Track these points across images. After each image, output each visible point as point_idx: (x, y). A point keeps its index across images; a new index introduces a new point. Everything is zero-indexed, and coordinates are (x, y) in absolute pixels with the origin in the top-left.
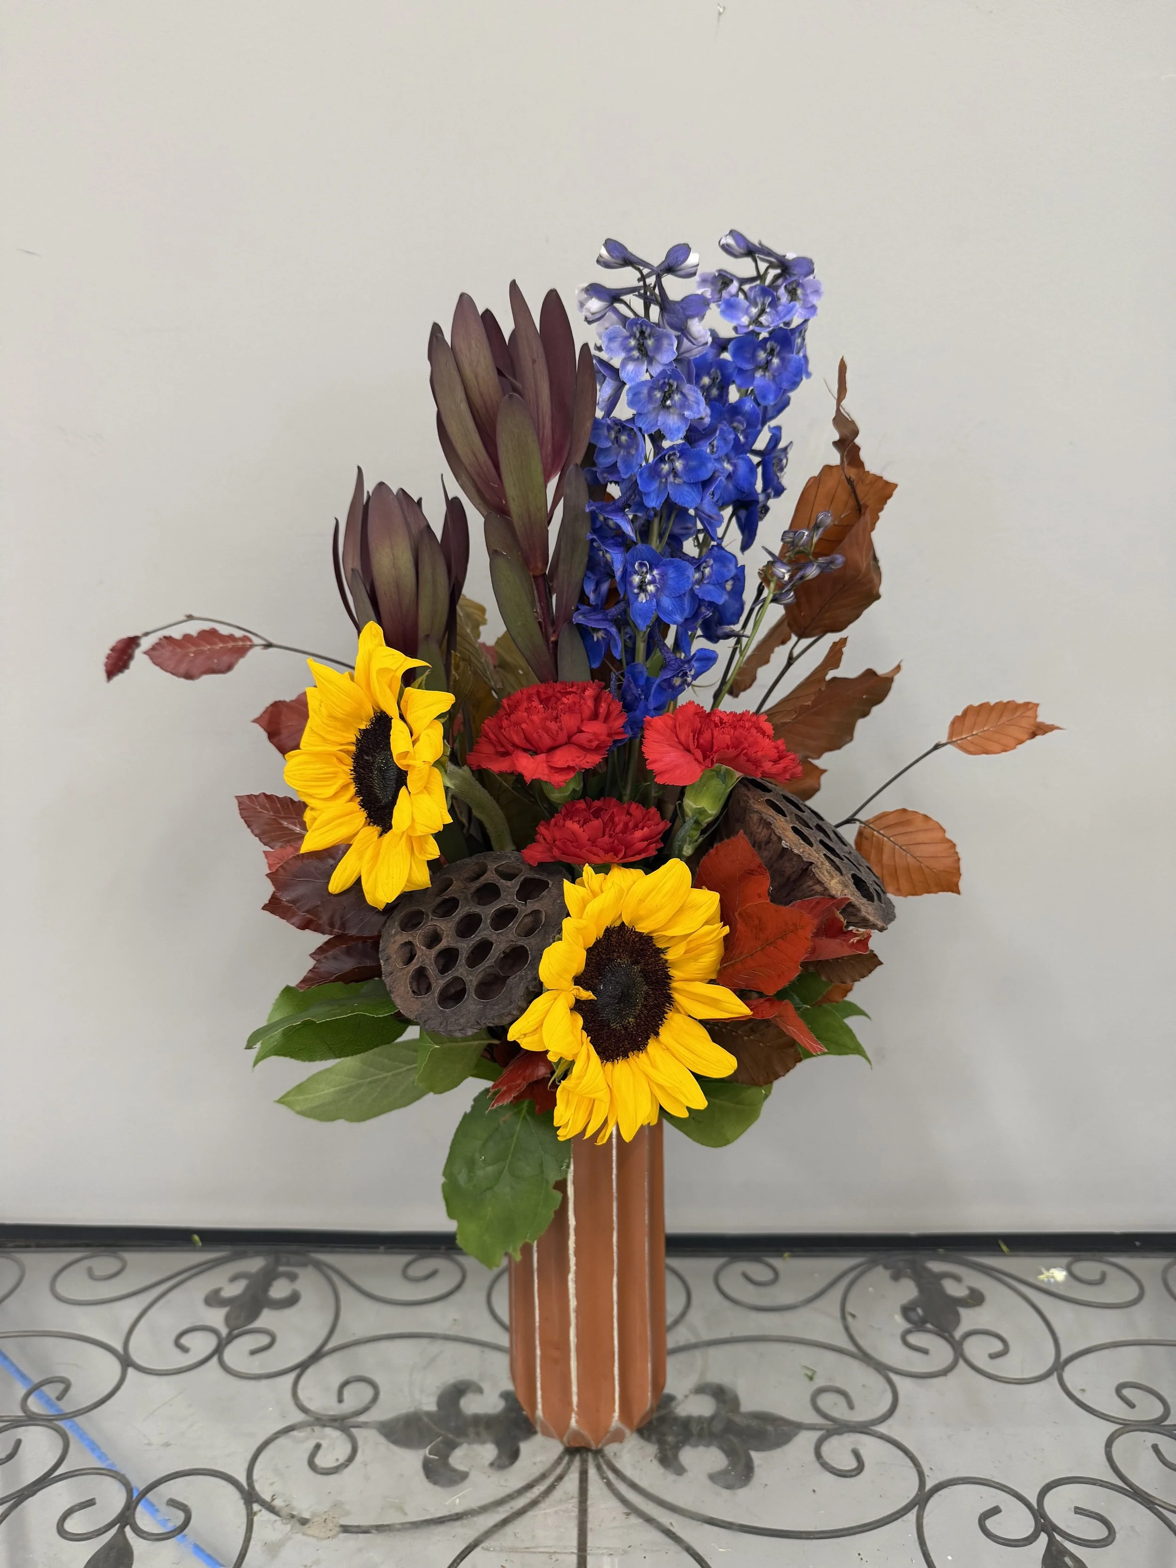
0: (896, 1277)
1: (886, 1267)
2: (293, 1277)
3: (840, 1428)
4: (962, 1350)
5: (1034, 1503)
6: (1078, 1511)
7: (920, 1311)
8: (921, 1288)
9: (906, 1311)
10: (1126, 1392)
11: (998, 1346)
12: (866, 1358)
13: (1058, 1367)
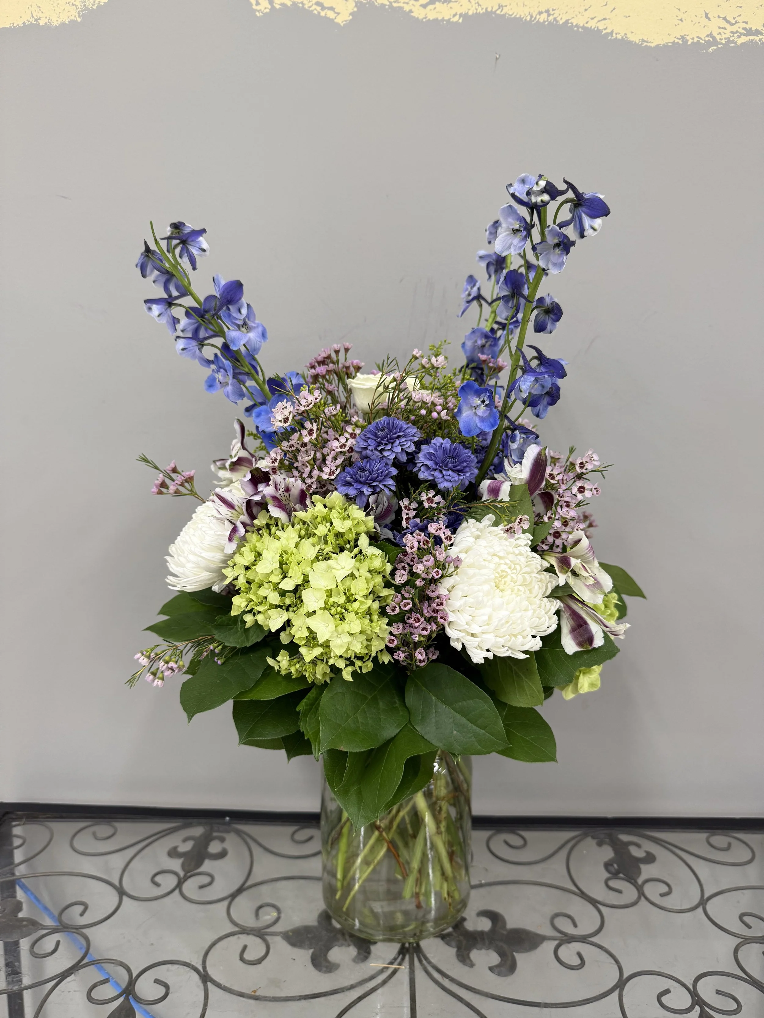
0: (600, 844)
1: (593, 837)
2: (222, 840)
3: (569, 939)
4: (643, 891)
5: (691, 987)
6: (718, 992)
7: (615, 866)
8: (616, 851)
9: (607, 866)
10: (746, 919)
11: (665, 889)
12: (583, 895)
13: (703, 902)
